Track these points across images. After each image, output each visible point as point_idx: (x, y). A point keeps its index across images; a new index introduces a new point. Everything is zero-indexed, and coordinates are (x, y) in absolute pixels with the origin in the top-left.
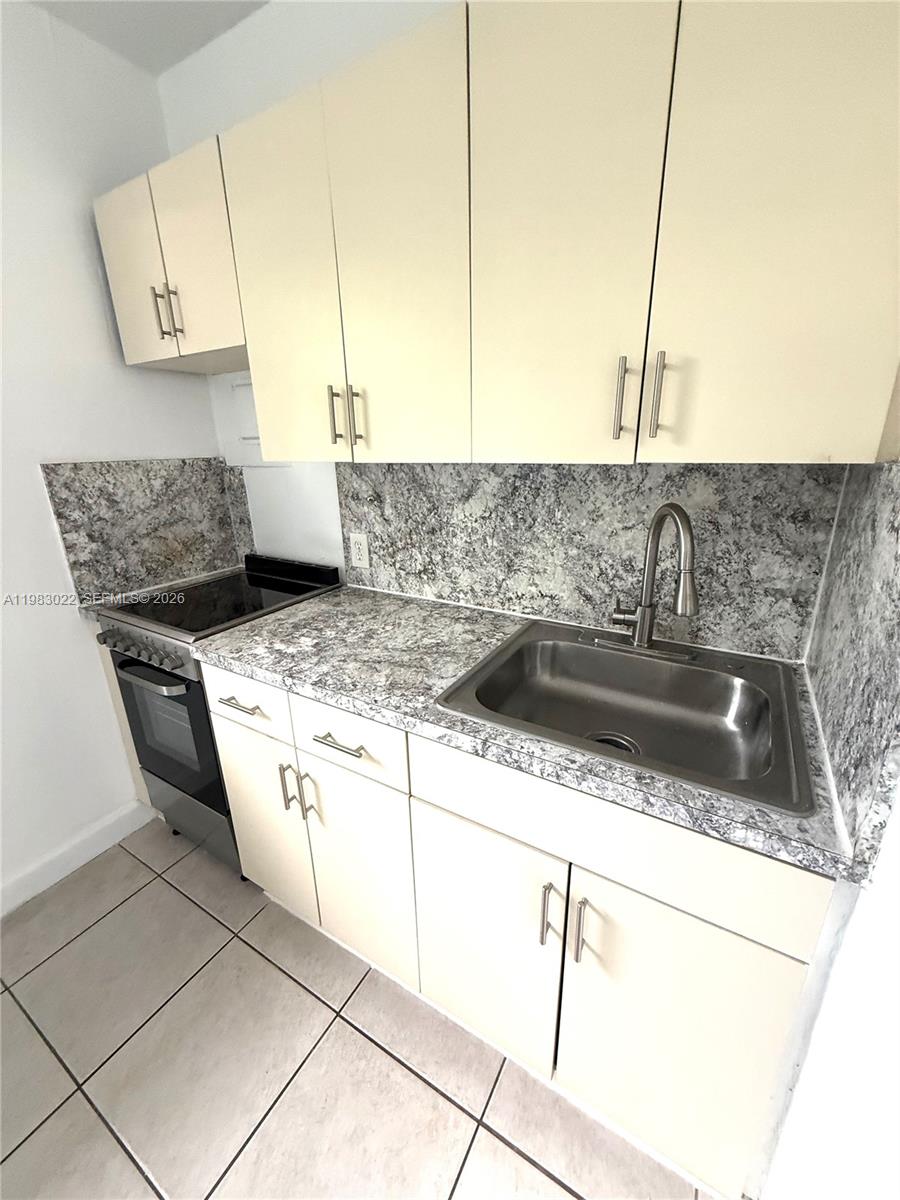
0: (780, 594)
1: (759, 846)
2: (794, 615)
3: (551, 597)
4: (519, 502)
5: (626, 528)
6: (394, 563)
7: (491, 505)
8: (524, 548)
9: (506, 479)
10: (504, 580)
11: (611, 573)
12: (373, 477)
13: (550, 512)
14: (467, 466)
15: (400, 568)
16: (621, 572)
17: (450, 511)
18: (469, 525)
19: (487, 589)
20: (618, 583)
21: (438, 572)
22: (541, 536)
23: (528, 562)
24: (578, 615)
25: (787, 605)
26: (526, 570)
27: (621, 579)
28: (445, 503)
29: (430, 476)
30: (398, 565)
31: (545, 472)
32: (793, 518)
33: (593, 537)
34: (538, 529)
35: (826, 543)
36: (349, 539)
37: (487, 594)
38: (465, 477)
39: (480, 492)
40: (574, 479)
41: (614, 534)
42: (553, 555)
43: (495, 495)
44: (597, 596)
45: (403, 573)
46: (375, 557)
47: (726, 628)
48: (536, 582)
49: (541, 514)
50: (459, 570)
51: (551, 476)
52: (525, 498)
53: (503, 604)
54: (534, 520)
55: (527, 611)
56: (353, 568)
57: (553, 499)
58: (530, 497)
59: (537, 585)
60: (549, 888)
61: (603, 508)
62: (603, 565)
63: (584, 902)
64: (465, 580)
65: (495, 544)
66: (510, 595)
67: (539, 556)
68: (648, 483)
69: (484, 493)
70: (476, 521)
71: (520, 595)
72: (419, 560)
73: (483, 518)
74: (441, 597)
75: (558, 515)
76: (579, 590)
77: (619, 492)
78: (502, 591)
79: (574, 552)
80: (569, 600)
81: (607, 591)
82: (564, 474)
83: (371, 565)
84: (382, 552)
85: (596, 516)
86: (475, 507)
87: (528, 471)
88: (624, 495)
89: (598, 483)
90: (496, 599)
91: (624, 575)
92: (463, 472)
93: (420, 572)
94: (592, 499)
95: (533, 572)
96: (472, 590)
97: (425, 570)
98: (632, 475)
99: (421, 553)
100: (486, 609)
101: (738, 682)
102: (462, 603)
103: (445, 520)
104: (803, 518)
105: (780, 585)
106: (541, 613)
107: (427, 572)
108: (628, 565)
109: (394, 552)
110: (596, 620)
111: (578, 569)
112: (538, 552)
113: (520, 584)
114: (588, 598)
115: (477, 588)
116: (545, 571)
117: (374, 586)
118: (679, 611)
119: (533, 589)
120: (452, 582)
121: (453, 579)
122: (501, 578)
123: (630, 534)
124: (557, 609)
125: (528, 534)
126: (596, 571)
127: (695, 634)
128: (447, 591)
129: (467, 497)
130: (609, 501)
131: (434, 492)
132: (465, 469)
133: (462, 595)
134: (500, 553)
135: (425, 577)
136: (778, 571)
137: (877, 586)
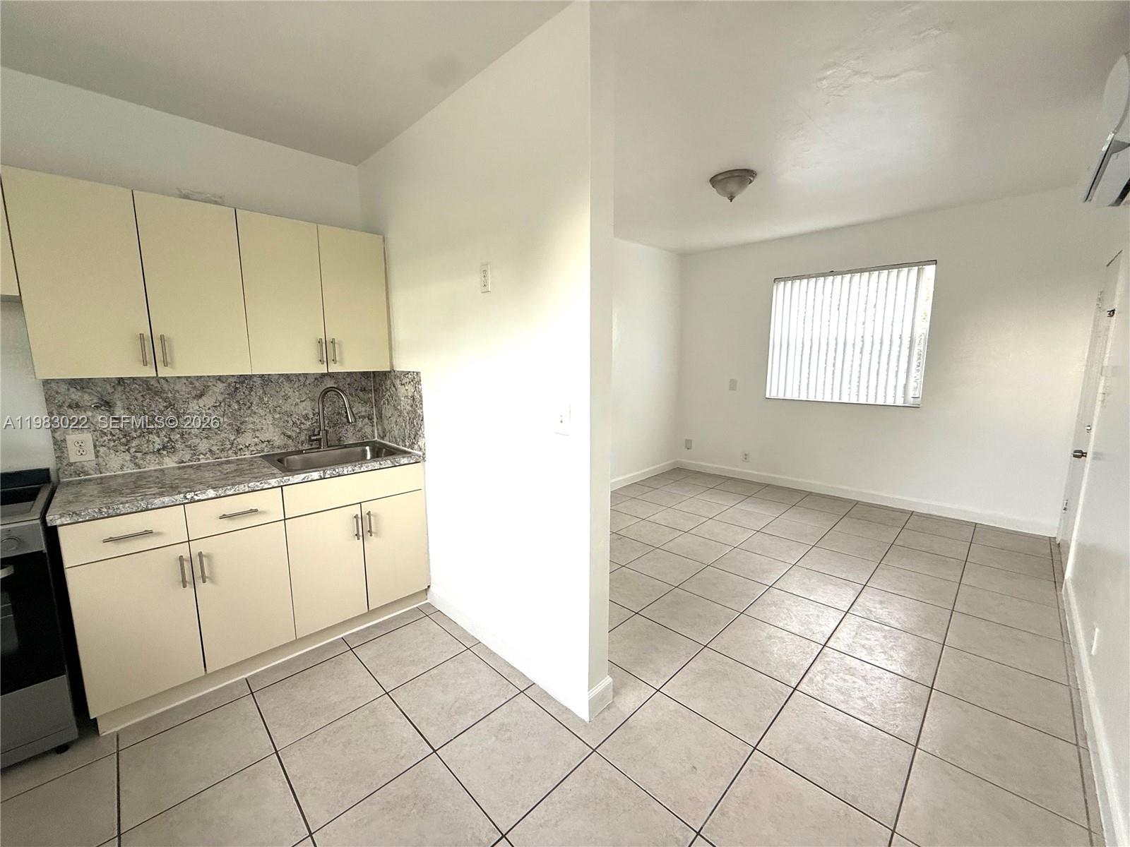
0: (364, 417)
1: (406, 462)
2: (370, 424)
3: (268, 441)
4: (240, 395)
5: (301, 401)
6: (128, 450)
7: (220, 398)
8: (247, 419)
9: (229, 384)
10: (234, 439)
11: (298, 422)
12: (99, 389)
13: (261, 399)
14: (198, 378)
15: (136, 452)
16: (303, 421)
17: (186, 406)
18: (204, 411)
19: (223, 447)
20: (302, 426)
21: (177, 446)
22: (257, 411)
23: (251, 426)
24: (286, 446)
25: (366, 420)
26: (250, 431)
27: (304, 424)
28: (181, 402)
29: (165, 386)
30: (133, 450)
31: (255, 379)
32: (361, 390)
33: (286, 407)
34: (254, 408)
35: (372, 397)
36: (65, 440)
37: (223, 450)
38: (197, 385)
39: (210, 392)
40: (272, 382)
41: (297, 404)
42: (265, 419)
43: (222, 393)
44: (294, 435)
45: (139, 455)
46: (102, 450)
47: (350, 434)
48: (258, 435)
49: (255, 400)
50: (197, 441)
51: (259, 381)
52: (244, 393)
53: (236, 453)
54: (252, 403)
55: (253, 453)
56: (70, 464)
57: (261, 392)
58: (247, 392)
59: (258, 437)
60: (356, 517)
61: (289, 394)
62: (294, 419)
63: (369, 514)
64: (203, 446)
65: (226, 420)
66: (241, 446)
67: (257, 421)
68: (308, 382)
69: (214, 392)
70: (209, 409)
71: (247, 445)
72: (157, 442)
73: (215, 407)
74: (183, 462)
75: (266, 399)
76: (284, 434)
77: (295, 386)
78: (235, 445)
79: (277, 416)
80: (278, 440)
81: (298, 431)
82: (266, 379)
83: (97, 457)
84: (112, 444)
85: (286, 398)
86: (208, 401)
87: (243, 379)
88: (298, 387)
89: (285, 383)
90: (230, 452)
91: (305, 422)
92: (195, 382)
93: (159, 450)
94: (283, 390)
95: (254, 431)
96: (210, 451)
97: (164, 448)
98: (300, 379)
99: (159, 437)
100: (224, 459)
101: (367, 448)
102: (202, 461)
103: (182, 411)
104: (364, 390)
105: (363, 414)
106: (263, 451)
107: (168, 448)
108: (306, 417)
109: (128, 441)
110: (296, 446)
111: (282, 424)
112: (256, 419)
113: (247, 439)
114: (289, 437)
115: (214, 448)
116: (262, 429)
117: (101, 473)
118: (350, 421)
119: (256, 440)
120: (192, 450)
121: (193, 449)
122: (232, 439)
123: (304, 403)
124: (273, 447)
125: (249, 411)
126: (291, 423)
127: (339, 440)
128: (188, 457)
129: (200, 396)
130: (292, 390)
131: (170, 395)
132: (197, 380)
133: (202, 456)
134: (230, 425)
135: (165, 452)
136: (361, 409)
137: (403, 399)
